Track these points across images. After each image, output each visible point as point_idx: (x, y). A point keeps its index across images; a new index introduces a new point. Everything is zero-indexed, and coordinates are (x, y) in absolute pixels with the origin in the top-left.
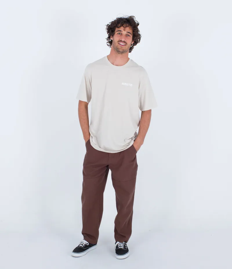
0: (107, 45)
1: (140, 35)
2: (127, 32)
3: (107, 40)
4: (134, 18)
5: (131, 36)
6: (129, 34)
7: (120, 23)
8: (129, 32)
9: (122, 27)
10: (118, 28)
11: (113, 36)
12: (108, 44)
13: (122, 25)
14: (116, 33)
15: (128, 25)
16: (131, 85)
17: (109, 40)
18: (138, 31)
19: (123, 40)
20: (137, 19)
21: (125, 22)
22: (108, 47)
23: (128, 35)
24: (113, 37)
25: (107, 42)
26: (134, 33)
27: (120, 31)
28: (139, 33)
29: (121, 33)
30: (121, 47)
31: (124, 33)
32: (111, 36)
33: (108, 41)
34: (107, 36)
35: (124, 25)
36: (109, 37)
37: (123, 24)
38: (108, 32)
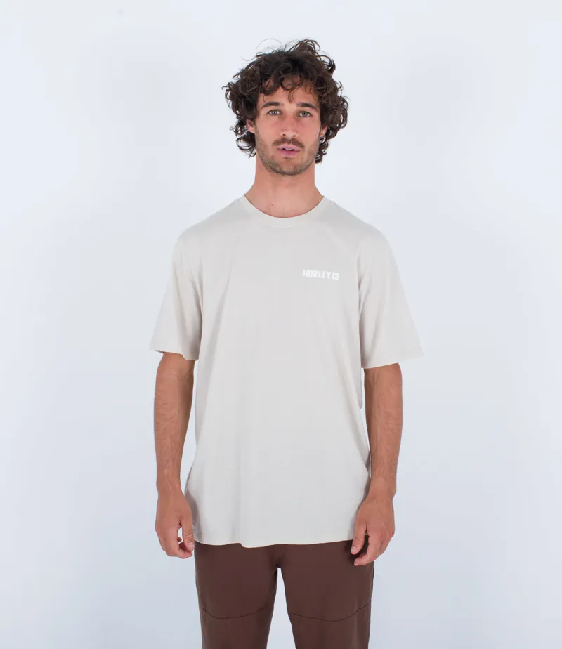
0: (240, 148)
1: (344, 101)
2: (298, 105)
3: (236, 132)
4: (316, 45)
5: (316, 115)
6: (307, 109)
7: (269, 76)
8: (305, 101)
9: (281, 90)
10: (267, 93)
11: (253, 119)
12: (243, 144)
13: (280, 83)
14: (263, 112)
15: (297, 79)
16: (336, 276)
17: (241, 133)
18: (335, 88)
19: (290, 135)
20: (326, 50)
21: (286, 71)
22: (244, 155)
23: (305, 113)
24: (254, 123)
25: (238, 140)
26: (324, 101)
27: (277, 104)
28: (339, 94)
29: (279, 111)
30: (286, 158)
31: (290, 108)
32: (248, 121)
33: (238, 137)
34: (233, 119)
35: (287, 83)
36: (241, 124)
37: (283, 79)
38: (235, 108)
